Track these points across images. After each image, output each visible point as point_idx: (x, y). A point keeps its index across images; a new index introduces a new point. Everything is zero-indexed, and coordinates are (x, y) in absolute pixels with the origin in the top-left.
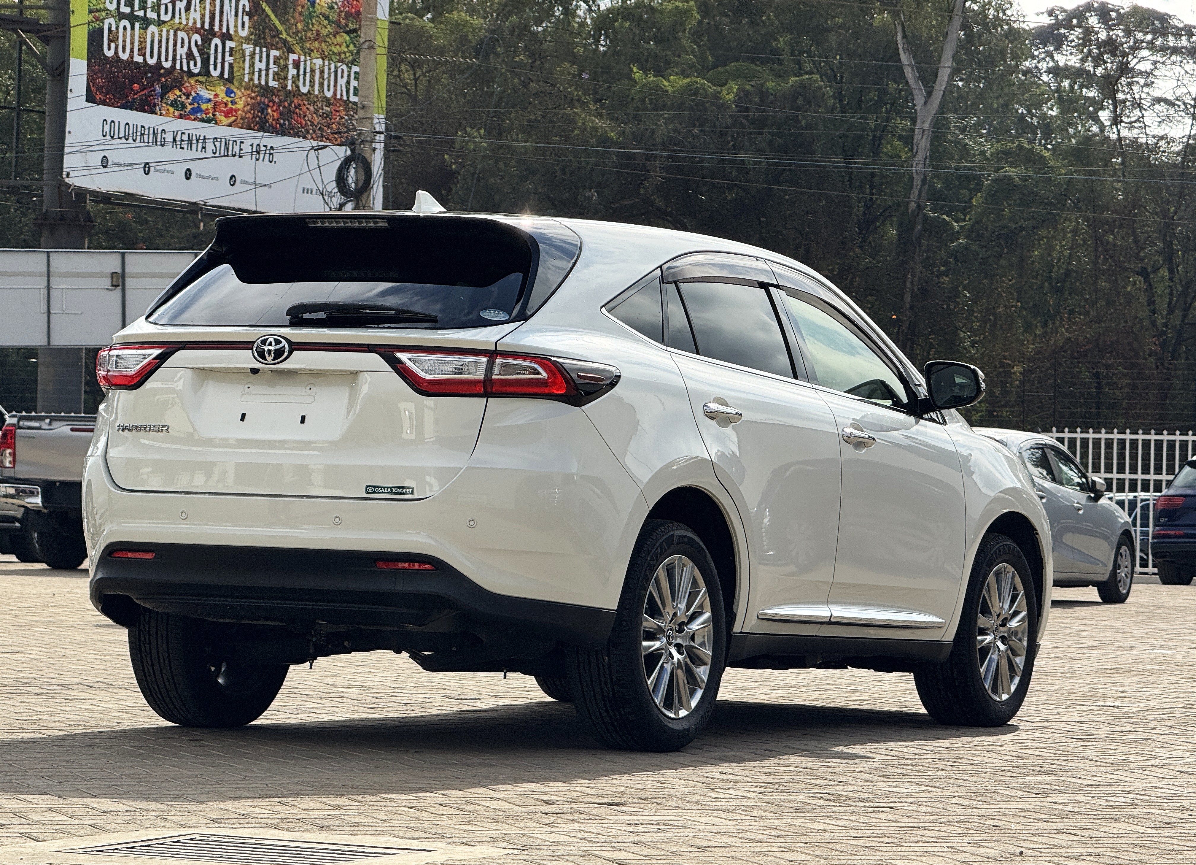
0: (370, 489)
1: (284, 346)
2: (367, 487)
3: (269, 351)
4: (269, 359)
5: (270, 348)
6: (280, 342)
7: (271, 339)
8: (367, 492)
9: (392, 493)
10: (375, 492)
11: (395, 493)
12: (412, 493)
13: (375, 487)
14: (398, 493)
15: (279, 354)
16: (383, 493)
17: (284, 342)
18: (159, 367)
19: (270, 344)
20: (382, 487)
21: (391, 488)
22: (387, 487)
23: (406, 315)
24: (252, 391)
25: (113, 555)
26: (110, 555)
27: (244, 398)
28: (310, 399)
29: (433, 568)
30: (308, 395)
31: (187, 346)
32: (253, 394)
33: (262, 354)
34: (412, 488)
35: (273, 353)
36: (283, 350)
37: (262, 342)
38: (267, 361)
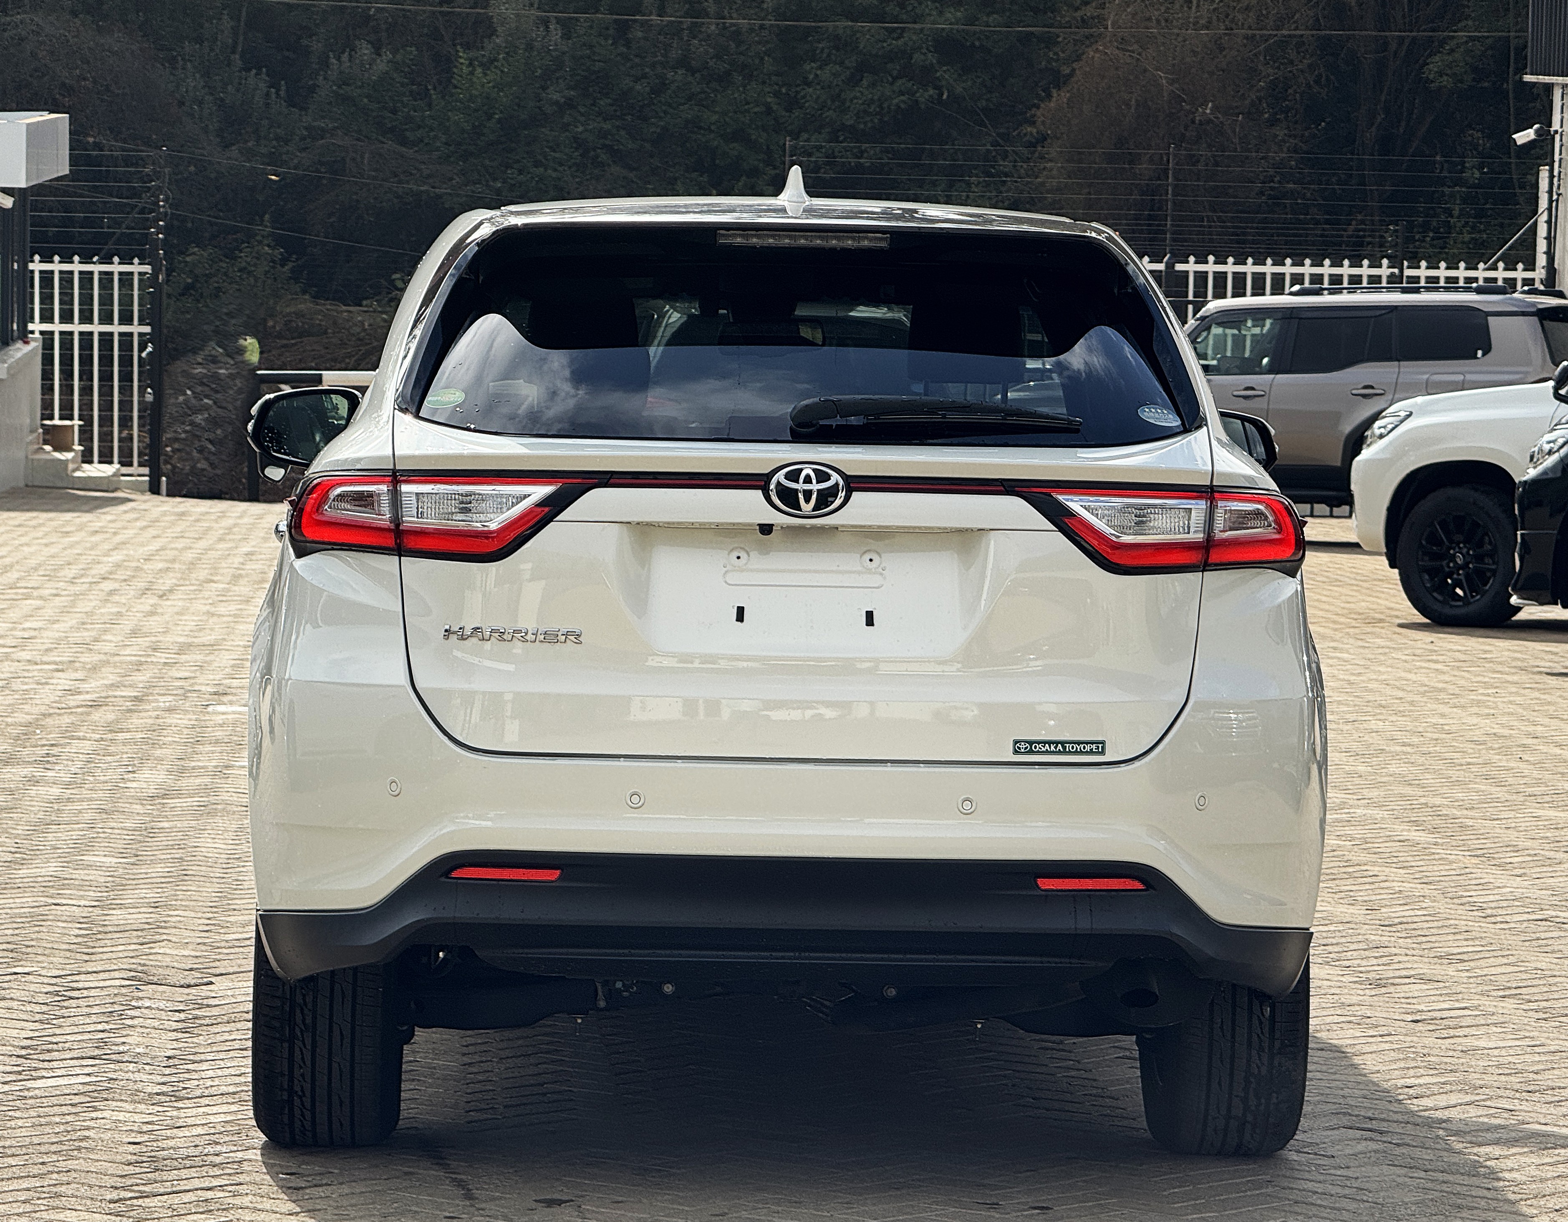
0: (1023, 746)
1: (837, 484)
2: (1016, 742)
3: (808, 495)
4: (807, 507)
5: (807, 487)
6: (828, 477)
7: (808, 471)
8: (1016, 752)
9: (1064, 752)
10: (1031, 752)
11: (1070, 753)
12: (1103, 753)
13: (1031, 743)
14: (1076, 753)
15: (825, 499)
16: (1047, 752)
17: (835, 477)
18: (551, 520)
19: (808, 480)
20: (1044, 743)
21: (1063, 743)
22: (1057, 743)
23: (1024, 421)
24: (746, 564)
25: (454, 875)
26: (447, 875)
27: (732, 578)
28: (876, 580)
29: (1142, 887)
30: (869, 571)
31: (612, 481)
32: (751, 570)
33: (789, 498)
34: (1103, 743)
35: (814, 496)
36: (833, 492)
37: (788, 476)
38: (801, 510)
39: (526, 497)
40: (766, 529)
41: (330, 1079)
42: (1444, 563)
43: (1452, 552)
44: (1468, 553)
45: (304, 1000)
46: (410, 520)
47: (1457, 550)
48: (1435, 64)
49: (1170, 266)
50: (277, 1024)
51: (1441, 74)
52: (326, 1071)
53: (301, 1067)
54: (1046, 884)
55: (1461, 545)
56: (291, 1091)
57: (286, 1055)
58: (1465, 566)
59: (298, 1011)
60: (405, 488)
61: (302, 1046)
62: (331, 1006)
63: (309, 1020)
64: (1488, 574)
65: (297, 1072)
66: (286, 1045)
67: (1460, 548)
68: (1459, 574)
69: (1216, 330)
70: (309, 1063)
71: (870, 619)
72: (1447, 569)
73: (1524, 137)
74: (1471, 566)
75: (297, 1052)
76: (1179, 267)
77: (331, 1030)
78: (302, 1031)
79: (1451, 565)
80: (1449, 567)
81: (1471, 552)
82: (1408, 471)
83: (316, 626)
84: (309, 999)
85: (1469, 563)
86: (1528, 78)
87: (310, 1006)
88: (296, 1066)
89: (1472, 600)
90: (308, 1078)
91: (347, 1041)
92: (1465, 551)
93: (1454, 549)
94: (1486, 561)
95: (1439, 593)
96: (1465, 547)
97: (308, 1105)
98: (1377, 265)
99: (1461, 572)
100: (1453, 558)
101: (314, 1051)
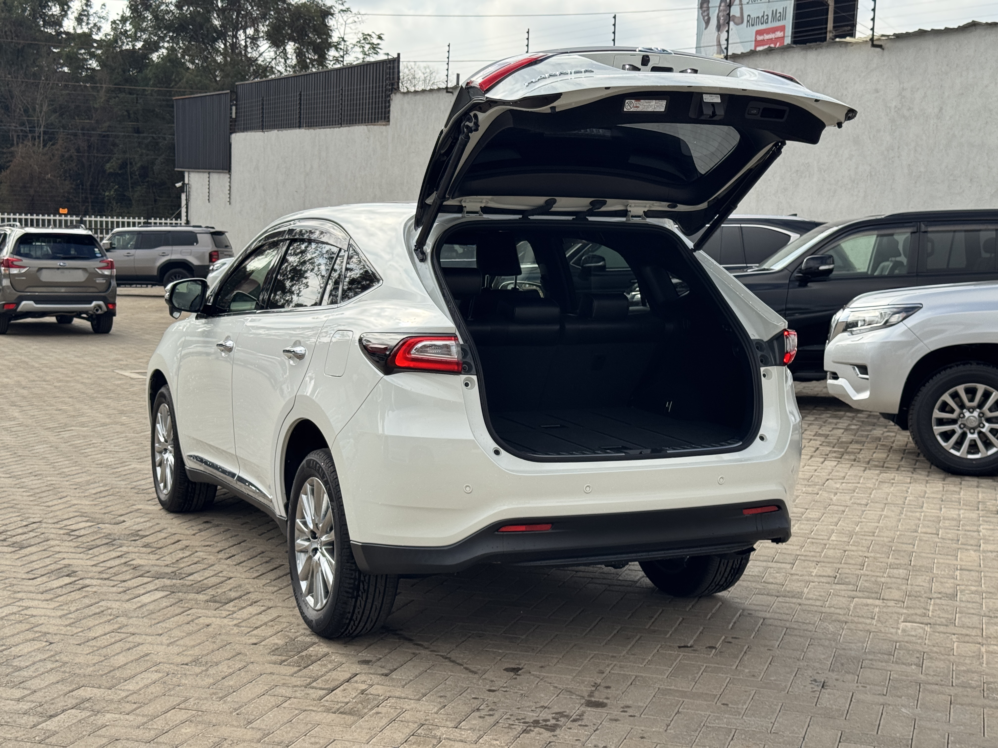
25: (501, 530)
26: (497, 530)
41: (370, 613)
45: (364, 579)
48: (108, 166)
49: (81, 219)
50: (351, 591)
51: (109, 168)
52: (369, 609)
53: (359, 608)
56: (351, 619)
59: (361, 584)
61: (361, 599)
63: (366, 587)
65: (356, 611)
66: (354, 600)
69: (117, 237)
70: (362, 606)
73: (178, 185)
75: (358, 603)
76: (84, 219)
77: (375, 591)
78: (362, 593)
83: (393, 411)
86: (176, 169)
87: (367, 581)
88: (357, 608)
90: (361, 613)
91: (382, 595)
97: (356, 624)
98: (139, 218)
101: (366, 602)
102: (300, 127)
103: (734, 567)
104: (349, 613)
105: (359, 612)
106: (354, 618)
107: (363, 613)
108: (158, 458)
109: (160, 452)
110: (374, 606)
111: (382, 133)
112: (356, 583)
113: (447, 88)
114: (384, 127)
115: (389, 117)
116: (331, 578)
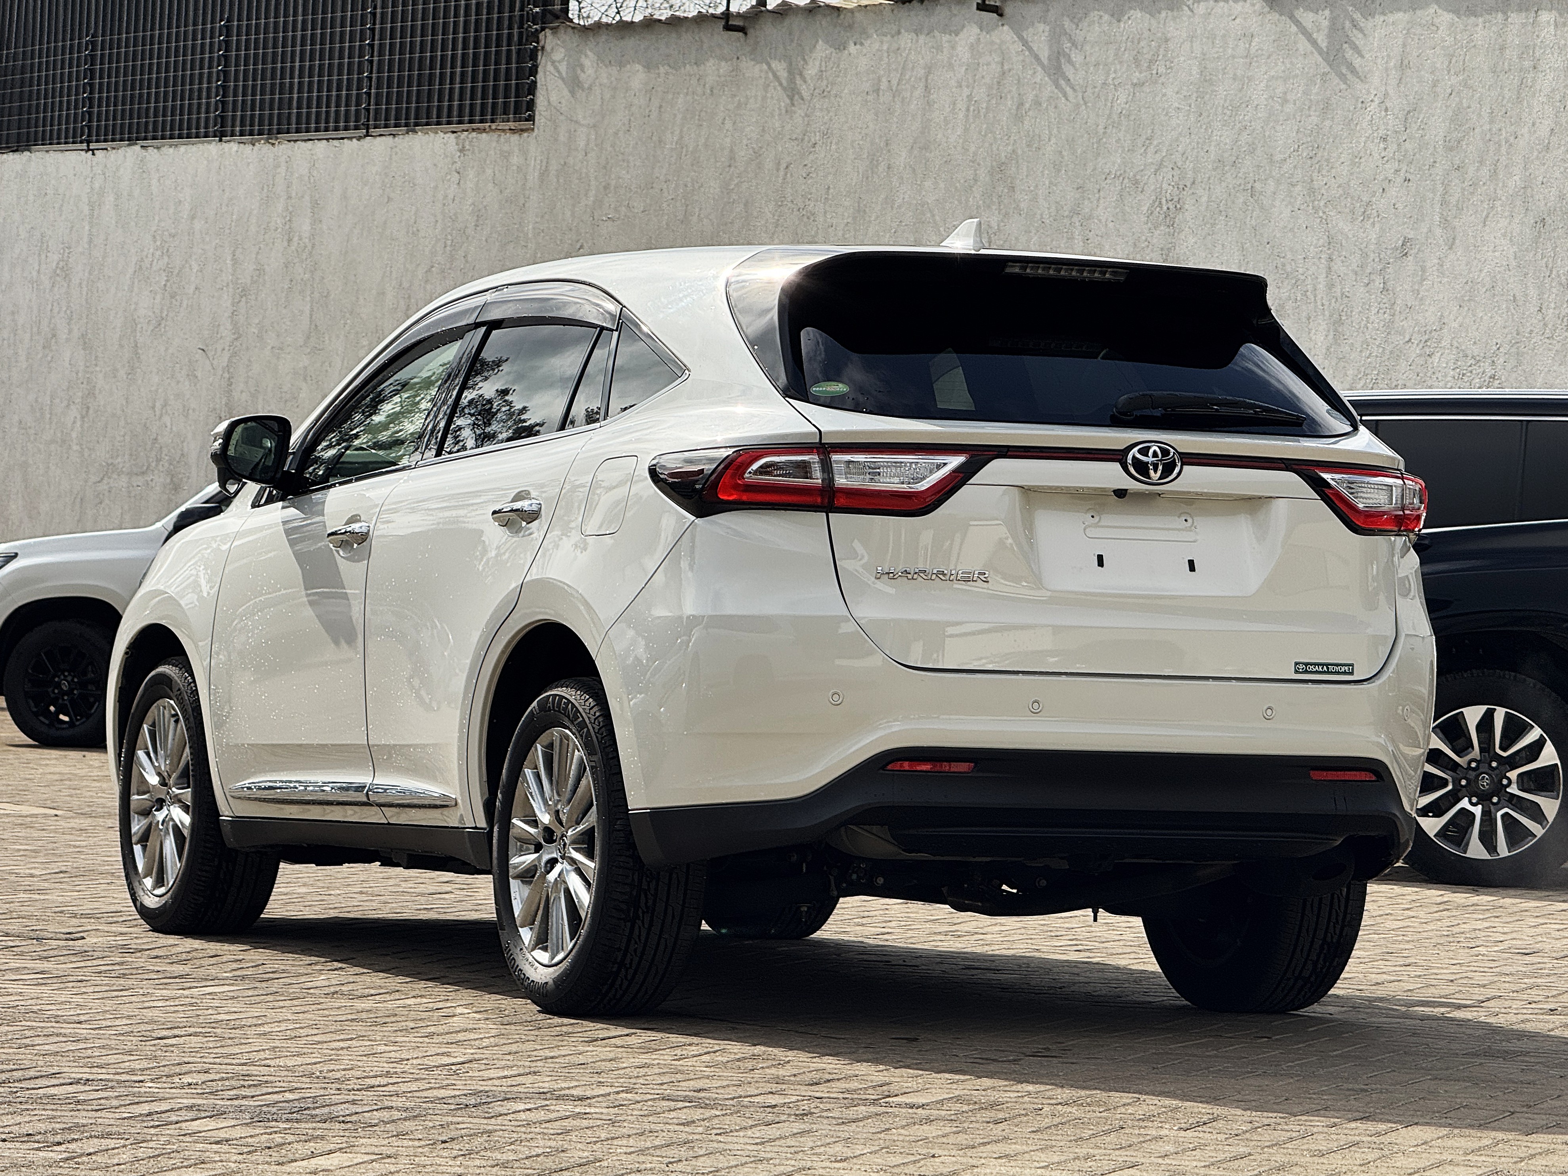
0: (1301, 667)
1: (1174, 459)
2: (1296, 664)
3: (1155, 467)
4: (1155, 476)
5: (1155, 460)
6: (1168, 453)
7: (1154, 448)
8: (1296, 672)
9: (1328, 672)
10: (1306, 672)
11: (1332, 673)
13: (1306, 664)
14: (1336, 673)
15: (1167, 470)
16: (1317, 672)
17: (1173, 454)
18: (965, 483)
19: (1155, 455)
20: (1315, 664)
21: (1327, 665)
22: (1323, 665)
24: (1099, 521)
25: (889, 767)
26: (883, 768)
27: (1091, 532)
28: (1190, 536)
29: (1374, 778)
30: (1185, 529)
31: (1009, 453)
32: (1103, 527)
33: (1142, 468)
34: (1352, 665)
35: (1160, 467)
36: (1173, 465)
37: (1140, 451)
38: (1150, 478)
39: (945, 464)
40: (1121, 493)
41: (655, 955)
42: (50, 690)
43: (57, 679)
44: (73, 680)
45: (649, 885)
46: (841, 481)
47: (62, 677)
50: (624, 906)
52: (654, 947)
53: (636, 943)
54: (1316, 775)
55: (66, 674)
57: (627, 933)
58: (70, 692)
59: (643, 896)
60: (835, 457)
61: (641, 924)
62: (669, 890)
63: (650, 903)
64: (92, 700)
65: (632, 948)
66: (629, 924)
67: (65, 676)
68: (64, 700)
70: (643, 939)
71: (1192, 566)
72: (52, 695)
74: (75, 692)
75: (636, 932)
77: (665, 913)
78: (643, 913)
79: (56, 691)
80: (54, 693)
81: (76, 680)
82: (16, 606)
84: (653, 885)
85: (73, 689)
87: (652, 892)
88: (633, 942)
89: (78, 723)
90: (639, 953)
92: (69, 678)
93: (59, 677)
94: (90, 688)
95: (45, 718)
96: (70, 674)
97: (630, 977)
99: (66, 698)
100: (58, 685)
101: (649, 929)
102: (221, 135)
103: (1329, 939)
104: (619, 949)
105: (635, 950)
106: (627, 961)
107: (643, 953)
108: (137, 826)
109: (146, 813)
110: (663, 941)
111: (506, 156)
112: (634, 893)
113: (727, 14)
114: (515, 138)
115: (531, 106)
116: (584, 897)
